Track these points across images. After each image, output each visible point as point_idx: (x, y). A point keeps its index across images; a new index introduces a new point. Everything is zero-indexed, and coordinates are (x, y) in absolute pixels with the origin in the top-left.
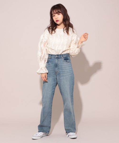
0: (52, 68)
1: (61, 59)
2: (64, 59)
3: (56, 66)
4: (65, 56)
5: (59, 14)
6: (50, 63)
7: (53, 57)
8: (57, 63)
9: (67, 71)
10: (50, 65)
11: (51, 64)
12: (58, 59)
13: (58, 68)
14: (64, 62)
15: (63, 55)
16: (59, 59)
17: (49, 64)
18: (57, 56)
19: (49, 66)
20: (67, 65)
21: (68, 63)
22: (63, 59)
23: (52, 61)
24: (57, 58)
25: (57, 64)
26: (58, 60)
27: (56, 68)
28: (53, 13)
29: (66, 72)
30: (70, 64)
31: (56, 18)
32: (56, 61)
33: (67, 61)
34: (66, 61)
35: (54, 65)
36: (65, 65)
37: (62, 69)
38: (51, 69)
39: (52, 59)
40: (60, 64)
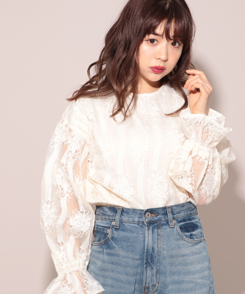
0: (130, 270)
1: (169, 229)
2: (181, 228)
3: (149, 259)
4: (182, 215)
6: (118, 250)
7: (131, 219)
8: (153, 249)
9: (192, 282)
10: (118, 256)
11: (122, 253)
12: (156, 230)
14: (181, 242)
15: (175, 212)
16: (158, 227)
17: (112, 252)
18: (149, 217)
19: (113, 263)
20: (194, 254)
21: (198, 246)
22: (177, 227)
23: (127, 239)
24: (150, 223)
25: (151, 250)
26: (156, 235)
27: (149, 268)
29: (190, 286)
30: (204, 248)
32: (149, 237)
33: (191, 235)
34: (191, 237)
35: (137, 257)
36: (187, 252)
37: (171, 272)
38: (127, 274)
39: (128, 227)
40: (165, 252)
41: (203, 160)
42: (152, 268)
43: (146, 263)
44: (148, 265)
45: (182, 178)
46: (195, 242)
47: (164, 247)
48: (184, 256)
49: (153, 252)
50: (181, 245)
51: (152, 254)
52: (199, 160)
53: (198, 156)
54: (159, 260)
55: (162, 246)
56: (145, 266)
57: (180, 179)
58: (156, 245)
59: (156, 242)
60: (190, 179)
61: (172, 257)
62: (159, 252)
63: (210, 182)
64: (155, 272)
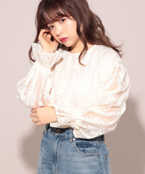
1: (68, 143)
2: (77, 144)
3: (54, 158)
5: (63, 20)
12: (60, 142)
13: (57, 167)
14: (75, 153)
20: (84, 162)
21: (88, 158)
22: (75, 143)
24: (58, 137)
25: (55, 154)
26: (59, 145)
27: (54, 164)
30: (96, 160)
32: (55, 145)
34: (84, 151)
36: (78, 160)
37: (68, 171)
40: (63, 157)
46: (87, 155)
54: (60, 160)
55: (62, 153)
56: (52, 162)
58: (59, 151)
61: (68, 161)
62: (60, 155)
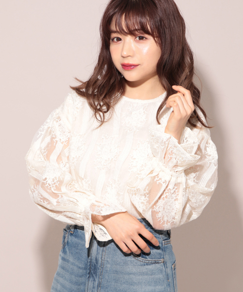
0: (74, 278)
3: (92, 269)
5: (141, 38)
6: (68, 255)
8: (96, 260)
10: (68, 261)
11: (71, 259)
13: (97, 283)
14: (129, 259)
20: (143, 274)
21: (150, 266)
23: (76, 246)
25: (94, 261)
27: (91, 279)
28: (113, 27)
30: (160, 270)
31: (125, 54)
32: (93, 247)
34: (143, 255)
35: (81, 265)
36: (134, 270)
39: (80, 234)
40: (109, 266)
41: (162, 182)
42: (94, 280)
43: (89, 273)
44: (91, 276)
45: (135, 194)
46: (147, 262)
47: (108, 260)
48: (131, 274)
49: (97, 263)
50: (129, 263)
51: (95, 265)
52: (157, 181)
53: (158, 177)
54: (102, 272)
55: (105, 259)
56: (88, 276)
57: (134, 195)
58: (100, 257)
59: (101, 253)
60: (143, 197)
61: (116, 272)
62: (102, 264)
63: (169, 207)
64: (96, 285)
